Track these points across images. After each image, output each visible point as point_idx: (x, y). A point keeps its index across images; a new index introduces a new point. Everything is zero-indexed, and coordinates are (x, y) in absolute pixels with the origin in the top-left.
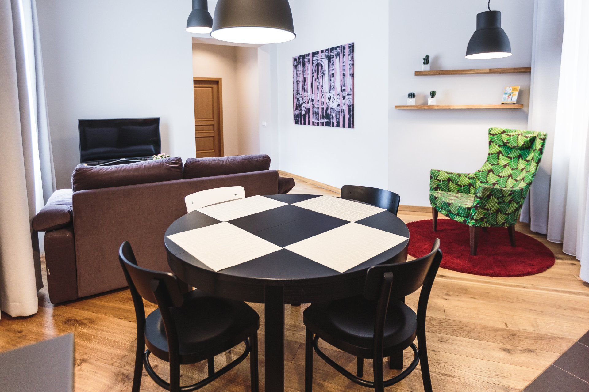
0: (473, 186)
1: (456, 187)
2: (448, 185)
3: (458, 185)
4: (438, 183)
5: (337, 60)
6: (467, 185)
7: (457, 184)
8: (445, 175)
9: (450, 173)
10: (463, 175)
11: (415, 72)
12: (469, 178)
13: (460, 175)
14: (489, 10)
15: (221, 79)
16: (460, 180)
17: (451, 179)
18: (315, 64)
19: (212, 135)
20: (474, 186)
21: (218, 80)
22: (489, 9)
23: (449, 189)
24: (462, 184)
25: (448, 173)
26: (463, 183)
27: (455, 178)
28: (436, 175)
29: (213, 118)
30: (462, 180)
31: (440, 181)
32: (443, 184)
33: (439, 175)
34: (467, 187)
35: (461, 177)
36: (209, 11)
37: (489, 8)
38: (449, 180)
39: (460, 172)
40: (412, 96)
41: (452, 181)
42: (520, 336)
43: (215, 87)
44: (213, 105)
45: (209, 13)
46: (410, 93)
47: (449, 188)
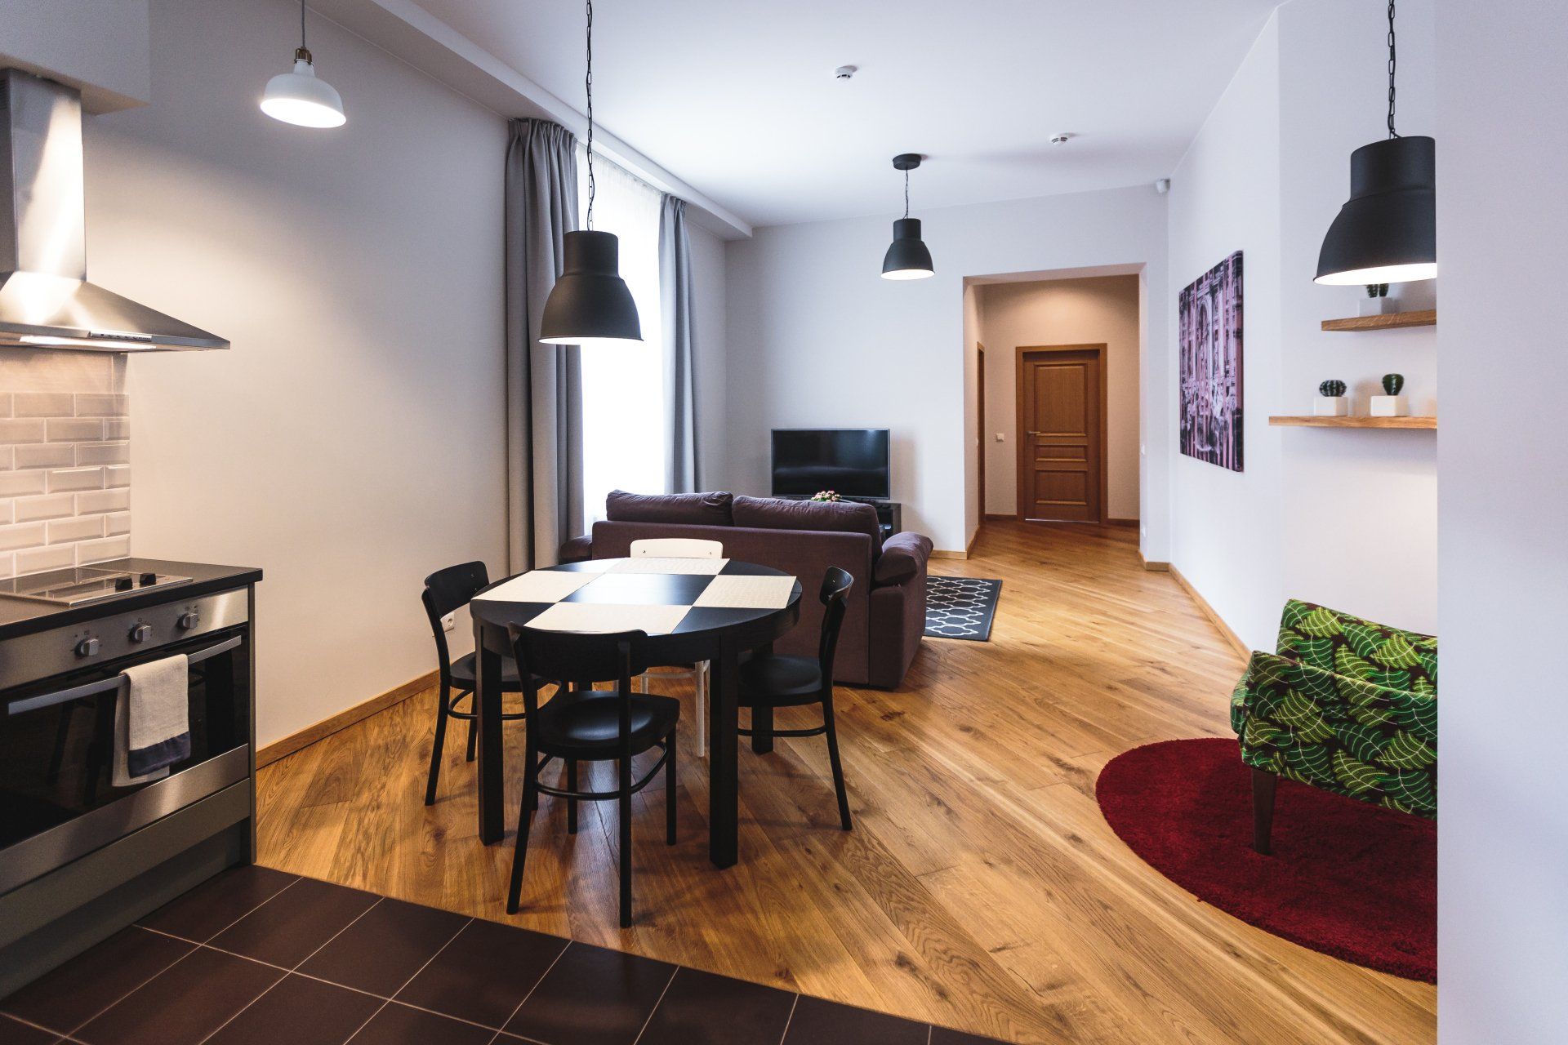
0: (1427, 677)
1: (1363, 665)
2: (1333, 654)
3: (1373, 662)
4: (1297, 640)
5: (1220, 295)
6: (1403, 670)
7: (1367, 658)
8: (1328, 624)
9: (1351, 622)
10: (1399, 636)
11: (1323, 322)
12: (1418, 650)
13: (1385, 633)
14: (1392, 137)
15: (1104, 346)
16: (1381, 648)
17: (1347, 638)
18: (1200, 307)
19: (1083, 468)
20: (1433, 679)
21: (1098, 348)
22: (1393, 133)
23: (1335, 666)
24: (1389, 663)
25: (1341, 620)
26: (1391, 659)
27: (1364, 639)
28: (1295, 615)
29: (1086, 431)
30: (1388, 651)
31: (1306, 637)
32: (1314, 646)
33: (1305, 618)
34: (1402, 676)
35: (1388, 641)
36: (923, 239)
37: (1391, 128)
38: (1339, 640)
39: (1389, 623)
40: (1333, 389)
41: (1349, 645)
42: (981, 972)
43: (1091, 363)
44: (1086, 403)
45: (923, 243)
46: (1328, 382)
47: (1337, 662)
